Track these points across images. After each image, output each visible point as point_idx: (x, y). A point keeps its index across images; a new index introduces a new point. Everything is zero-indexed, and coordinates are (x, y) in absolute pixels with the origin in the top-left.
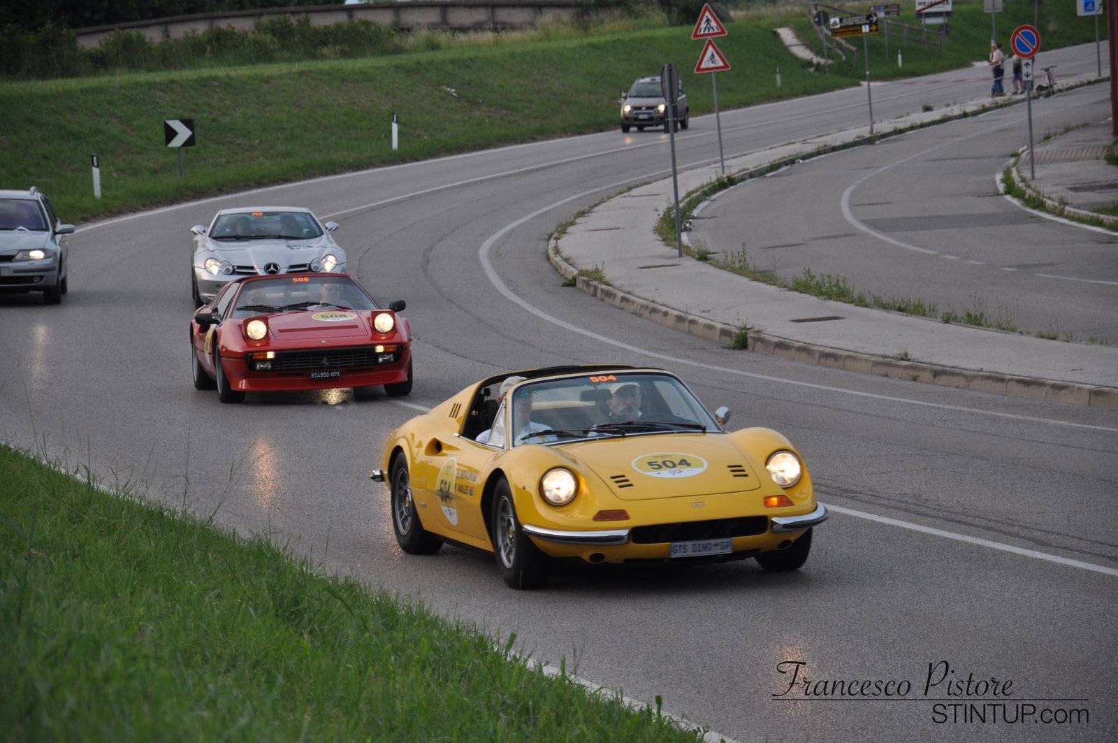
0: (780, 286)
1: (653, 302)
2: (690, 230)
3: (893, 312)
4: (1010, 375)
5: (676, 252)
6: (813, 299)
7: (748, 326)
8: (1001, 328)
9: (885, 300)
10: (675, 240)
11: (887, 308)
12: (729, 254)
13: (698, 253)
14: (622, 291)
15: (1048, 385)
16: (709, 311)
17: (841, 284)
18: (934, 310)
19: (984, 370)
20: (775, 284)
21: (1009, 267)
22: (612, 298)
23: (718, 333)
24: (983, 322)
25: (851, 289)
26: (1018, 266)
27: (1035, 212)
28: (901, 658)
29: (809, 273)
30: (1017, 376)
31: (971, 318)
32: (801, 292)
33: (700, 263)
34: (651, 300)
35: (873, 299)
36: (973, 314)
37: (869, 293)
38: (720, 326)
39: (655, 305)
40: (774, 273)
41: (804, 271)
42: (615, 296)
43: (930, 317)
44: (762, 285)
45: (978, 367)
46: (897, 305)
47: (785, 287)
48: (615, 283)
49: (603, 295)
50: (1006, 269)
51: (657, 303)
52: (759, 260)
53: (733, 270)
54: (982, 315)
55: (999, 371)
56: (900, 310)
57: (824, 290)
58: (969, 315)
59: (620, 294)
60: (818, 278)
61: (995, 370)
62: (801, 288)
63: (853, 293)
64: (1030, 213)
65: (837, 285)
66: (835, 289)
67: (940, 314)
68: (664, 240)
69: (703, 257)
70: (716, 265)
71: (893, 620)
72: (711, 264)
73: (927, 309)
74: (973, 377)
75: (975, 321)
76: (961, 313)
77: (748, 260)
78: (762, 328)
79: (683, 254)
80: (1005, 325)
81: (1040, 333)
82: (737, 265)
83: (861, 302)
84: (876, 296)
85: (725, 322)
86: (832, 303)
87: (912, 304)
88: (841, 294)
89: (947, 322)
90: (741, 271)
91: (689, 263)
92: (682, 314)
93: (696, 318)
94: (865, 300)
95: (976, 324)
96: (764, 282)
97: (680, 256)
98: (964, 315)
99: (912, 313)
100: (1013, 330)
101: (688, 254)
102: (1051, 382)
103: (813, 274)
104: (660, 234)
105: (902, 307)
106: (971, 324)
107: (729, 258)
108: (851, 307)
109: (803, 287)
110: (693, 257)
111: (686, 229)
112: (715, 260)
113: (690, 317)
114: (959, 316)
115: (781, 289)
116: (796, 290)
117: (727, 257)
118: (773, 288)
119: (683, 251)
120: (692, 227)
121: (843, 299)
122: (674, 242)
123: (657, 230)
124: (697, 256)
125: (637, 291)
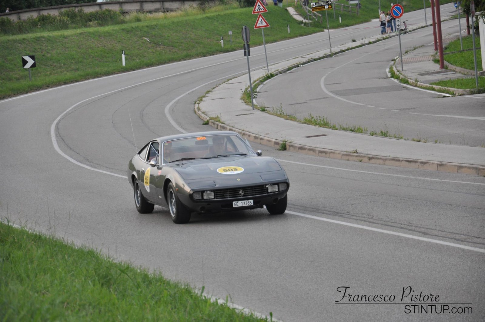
0: (298, 122)
1: (243, 130)
2: (256, 98)
3: (348, 131)
4: (402, 158)
5: (251, 108)
6: (314, 127)
7: (286, 140)
8: (396, 137)
9: (345, 127)
10: (250, 102)
11: (346, 130)
12: (275, 109)
13: (261, 108)
14: (230, 126)
15: (419, 162)
16: (268, 134)
17: (325, 120)
18: (366, 130)
19: (391, 156)
20: (296, 121)
21: (396, 110)
22: (225, 129)
23: (273, 143)
24: (388, 135)
25: (329, 123)
26: (400, 110)
27: (405, 85)
28: (370, 288)
29: (311, 116)
30: (405, 158)
31: (383, 133)
32: (308, 124)
33: (262, 112)
34: (242, 129)
35: (340, 126)
36: (383, 131)
37: (338, 123)
38: (274, 140)
39: (244, 132)
40: (295, 115)
41: (309, 115)
42: (226, 128)
43: (365, 133)
44: (290, 122)
45: (388, 155)
46: (350, 129)
47: (301, 122)
48: (226, 123)
49: (221, 128)
50: (395, 111)
51: (245, 131)
52: (288, 110)
53: (277, 115)
54: (387, 132)
55: (397, 157)
56: (352, 131)
57: (317, 123)
58: (382, 132)
59: (229, 128)
60: (315, 118)
61: (395, 156)
62: (307, 122)
63: (330, 123)
64: (402, 86)
65: (323, 121)
66: (322, 122)
67: (369, 132)
68: (245, 103)
69: (263, 110)
70: (269, 113)
71: (365, 271)
72: (267, 113)
73: (363, 130)
74: (386, 160)
75: (384, 134)
76: (378, 131)
77: (283, 111)
78: (292, 141)
79: (255, 109)
80: (398, 136)
81: (413, 139)
82: (279, 113)
83: (334, 128)
84: (341, 125)
85: (276, 138)
86: (322, 129)
87: (357, 128)
88: (325, 125)
89: (372, 135)
90: (280, 115)
91: (258, 113)
92: (257, 136)
93: (263, 137)
94: (336, 127)
95: (385, 136)
96: (291, 120)
97: (253, 110)
98: (380, 132)
99: (357, 132)
100: (401, 138)
101: (257, 109)
102: (420, 161)
103: (312, 116)
104: (244, 100)
105: (352, 129)
106: (383, 136)
107: (275, 110)
108: (330, 130)
109: (308, 122)
110: (259, 110)
111: (254, 97)
112: (268, 111)
113: (261, 137)
114: (377, 133)
115: (299, 123)
116: (305, 123)
117: (274, 109)
118: (295, 123)
119: (254, 107)
120: (256, 96)
121: (326, 127)
122: (249, 103)
123: (242, 98)
124: (261, 109)
125: (236, 126)
